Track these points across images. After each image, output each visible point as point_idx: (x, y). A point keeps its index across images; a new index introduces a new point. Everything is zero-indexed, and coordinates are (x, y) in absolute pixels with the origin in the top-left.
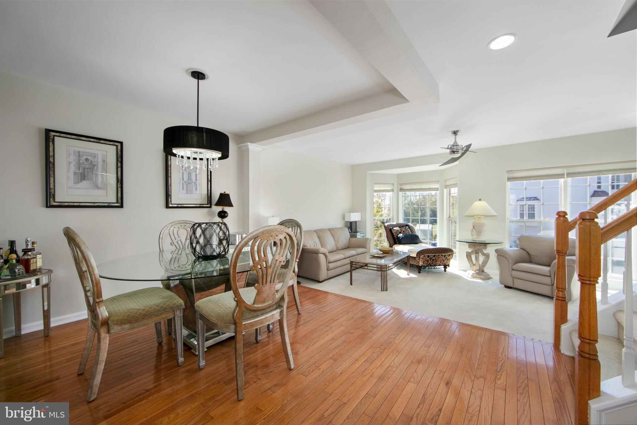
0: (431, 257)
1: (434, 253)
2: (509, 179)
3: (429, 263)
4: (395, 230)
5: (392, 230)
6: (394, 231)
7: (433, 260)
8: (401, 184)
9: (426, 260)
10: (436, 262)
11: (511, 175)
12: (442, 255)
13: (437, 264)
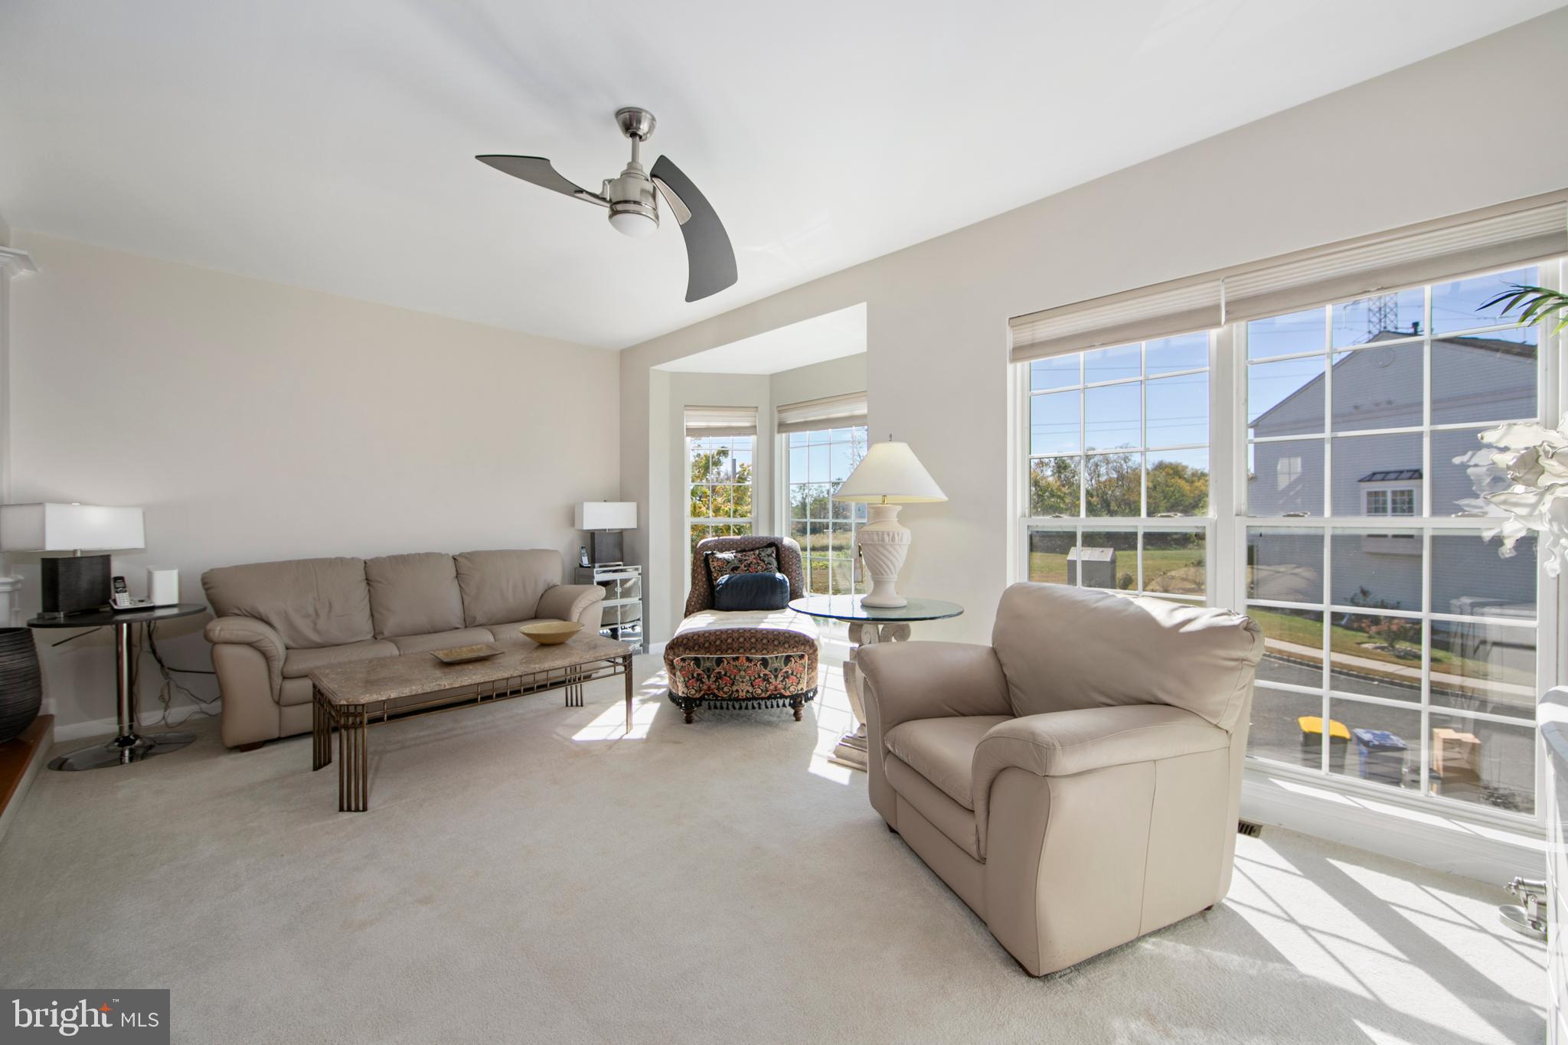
0: (708, 664)
1: (713, 649)
2: (1020, 352)
3: (705, 687)
4: (718, 559)
5: (711, 560)
6: (715, 564)
7: (719, 677)
8: (781, 409)
9: (693, 677)
10: (733, 684)
11: (1027, 335)
12: (749, 660)
13: (737, 691)
